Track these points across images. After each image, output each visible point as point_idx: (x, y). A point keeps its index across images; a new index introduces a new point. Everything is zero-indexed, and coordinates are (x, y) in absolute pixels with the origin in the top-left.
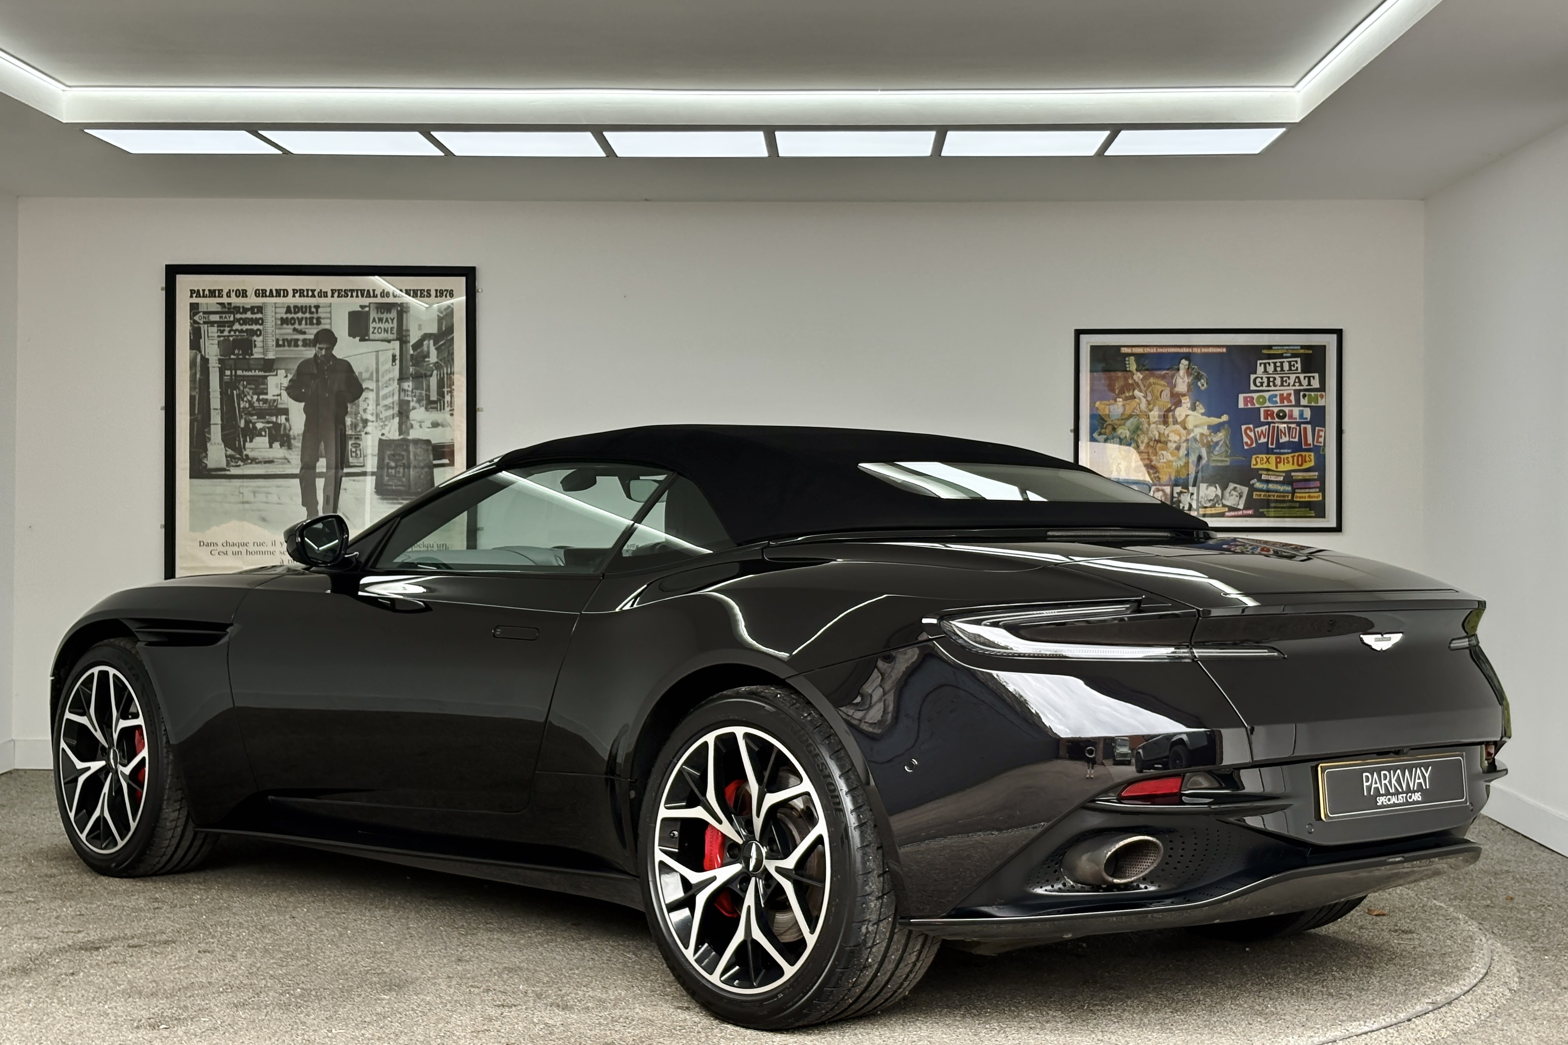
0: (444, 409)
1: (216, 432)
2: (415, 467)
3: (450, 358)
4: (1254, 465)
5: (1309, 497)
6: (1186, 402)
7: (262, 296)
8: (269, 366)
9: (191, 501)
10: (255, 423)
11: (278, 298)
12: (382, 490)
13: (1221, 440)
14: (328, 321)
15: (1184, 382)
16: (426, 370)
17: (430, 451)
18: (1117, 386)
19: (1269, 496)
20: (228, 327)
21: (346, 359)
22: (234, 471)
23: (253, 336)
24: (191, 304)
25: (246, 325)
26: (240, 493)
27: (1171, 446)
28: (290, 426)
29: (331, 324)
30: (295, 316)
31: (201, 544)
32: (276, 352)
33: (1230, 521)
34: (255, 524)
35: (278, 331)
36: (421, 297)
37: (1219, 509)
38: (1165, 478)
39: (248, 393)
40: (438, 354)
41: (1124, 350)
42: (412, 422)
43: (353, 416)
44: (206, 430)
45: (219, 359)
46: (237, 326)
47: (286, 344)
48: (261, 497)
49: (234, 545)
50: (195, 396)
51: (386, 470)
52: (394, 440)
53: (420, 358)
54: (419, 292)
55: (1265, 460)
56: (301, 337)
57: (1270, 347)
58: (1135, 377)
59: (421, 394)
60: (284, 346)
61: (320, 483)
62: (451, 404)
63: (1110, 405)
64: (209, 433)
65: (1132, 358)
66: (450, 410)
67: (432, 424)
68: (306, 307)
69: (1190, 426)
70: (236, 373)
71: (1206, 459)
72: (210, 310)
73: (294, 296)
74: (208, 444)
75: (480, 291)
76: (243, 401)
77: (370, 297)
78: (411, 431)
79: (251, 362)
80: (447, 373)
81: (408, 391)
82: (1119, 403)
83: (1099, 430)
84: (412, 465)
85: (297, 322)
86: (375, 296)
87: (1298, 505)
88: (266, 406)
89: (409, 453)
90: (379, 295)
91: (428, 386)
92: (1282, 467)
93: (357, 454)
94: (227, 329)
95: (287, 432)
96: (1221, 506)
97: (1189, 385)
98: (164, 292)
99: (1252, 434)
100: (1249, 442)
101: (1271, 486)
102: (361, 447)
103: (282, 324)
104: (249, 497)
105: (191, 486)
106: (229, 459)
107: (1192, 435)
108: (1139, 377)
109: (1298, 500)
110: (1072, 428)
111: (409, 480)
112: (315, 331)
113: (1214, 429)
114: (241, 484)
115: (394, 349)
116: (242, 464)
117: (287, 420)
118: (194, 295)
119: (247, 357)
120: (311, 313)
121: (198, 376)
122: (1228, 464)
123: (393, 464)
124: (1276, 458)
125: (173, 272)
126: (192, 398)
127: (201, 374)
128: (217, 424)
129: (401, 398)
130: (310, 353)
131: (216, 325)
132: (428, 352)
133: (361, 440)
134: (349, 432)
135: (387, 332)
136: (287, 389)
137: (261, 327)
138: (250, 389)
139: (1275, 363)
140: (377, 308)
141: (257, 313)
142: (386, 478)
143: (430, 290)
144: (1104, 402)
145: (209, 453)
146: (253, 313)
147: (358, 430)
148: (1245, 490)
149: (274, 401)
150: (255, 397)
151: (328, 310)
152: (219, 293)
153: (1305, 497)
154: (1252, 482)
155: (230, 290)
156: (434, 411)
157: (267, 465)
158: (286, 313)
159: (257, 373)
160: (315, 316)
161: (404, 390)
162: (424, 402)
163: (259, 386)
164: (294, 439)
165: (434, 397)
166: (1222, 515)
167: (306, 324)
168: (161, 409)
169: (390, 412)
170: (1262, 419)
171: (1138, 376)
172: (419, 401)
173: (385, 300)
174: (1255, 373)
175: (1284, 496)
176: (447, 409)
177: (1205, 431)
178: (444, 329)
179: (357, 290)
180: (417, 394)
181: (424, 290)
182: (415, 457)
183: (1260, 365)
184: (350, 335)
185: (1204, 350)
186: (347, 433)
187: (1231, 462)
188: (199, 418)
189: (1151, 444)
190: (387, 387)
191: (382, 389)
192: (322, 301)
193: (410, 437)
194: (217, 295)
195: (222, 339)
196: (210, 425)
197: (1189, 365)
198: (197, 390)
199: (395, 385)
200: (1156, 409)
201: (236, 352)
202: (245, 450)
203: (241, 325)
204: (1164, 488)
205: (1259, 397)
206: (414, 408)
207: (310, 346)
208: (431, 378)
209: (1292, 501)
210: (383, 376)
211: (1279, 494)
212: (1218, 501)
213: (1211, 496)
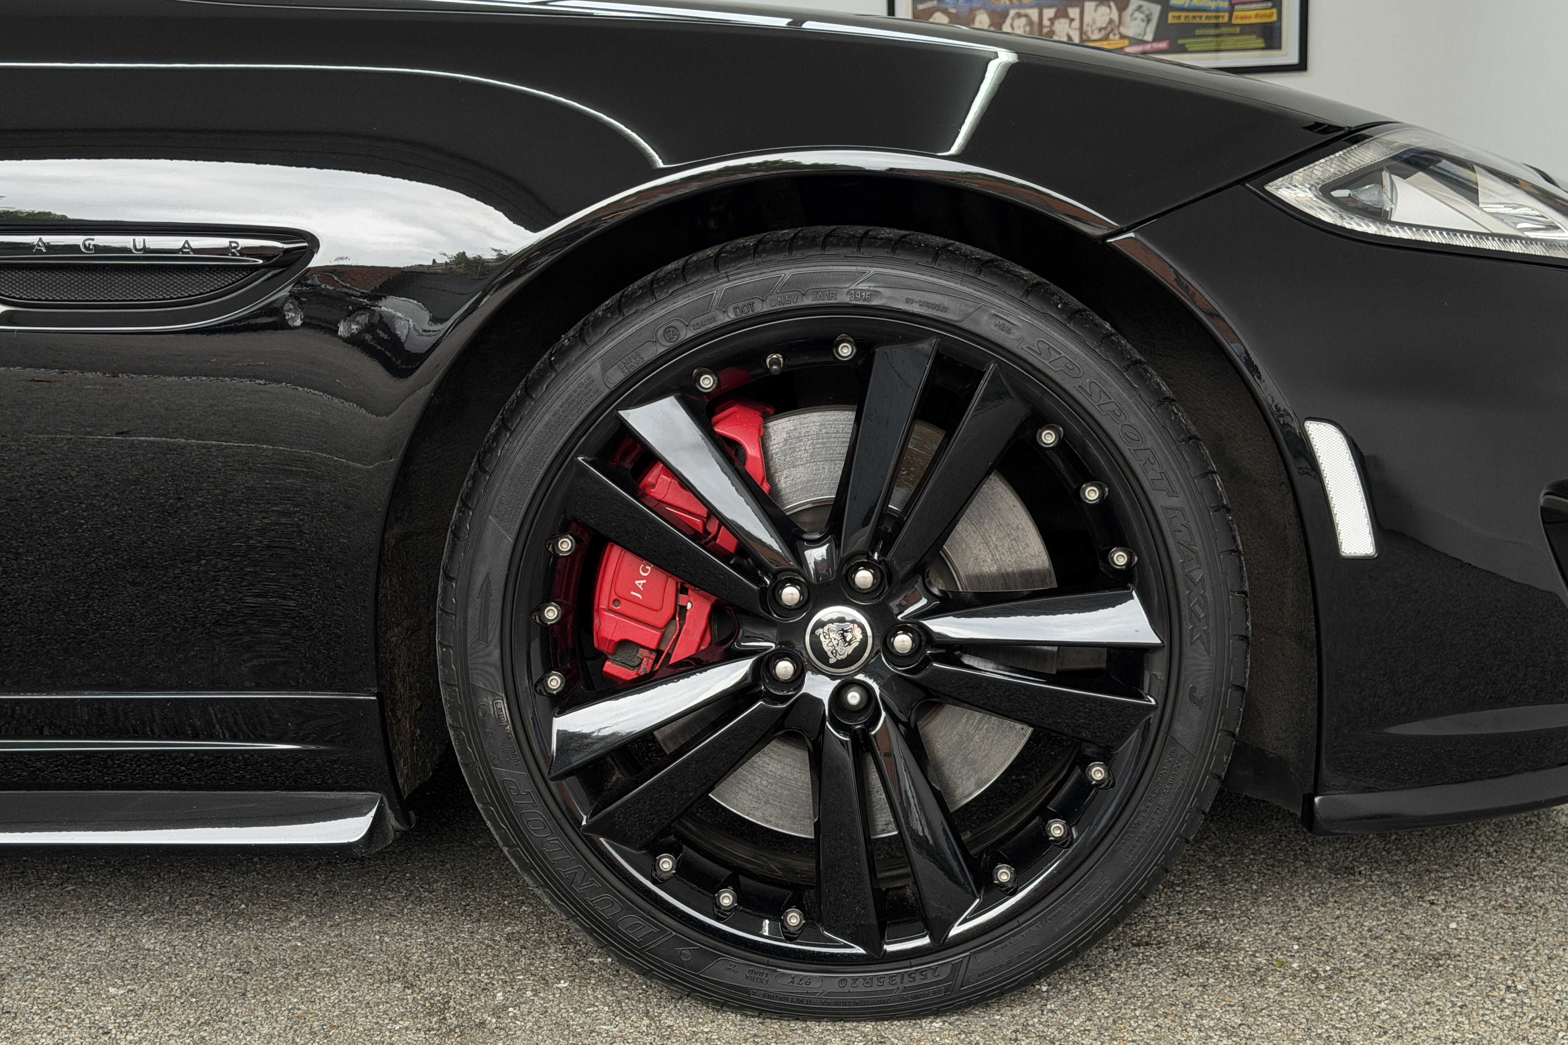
5: (1257, 16)
19: (1194, 17)
87: (1238, 30)
96: (1117, 37)
101: (1195, 2)
109: (1239, 21)
148: (1156, 9)
153: (1250, 17)
175: (1217, 17)
204: (1029, 11)
209: (1229, 24)
211: (1209, 14)
212: (1112, 30)
213: (1102, 21)
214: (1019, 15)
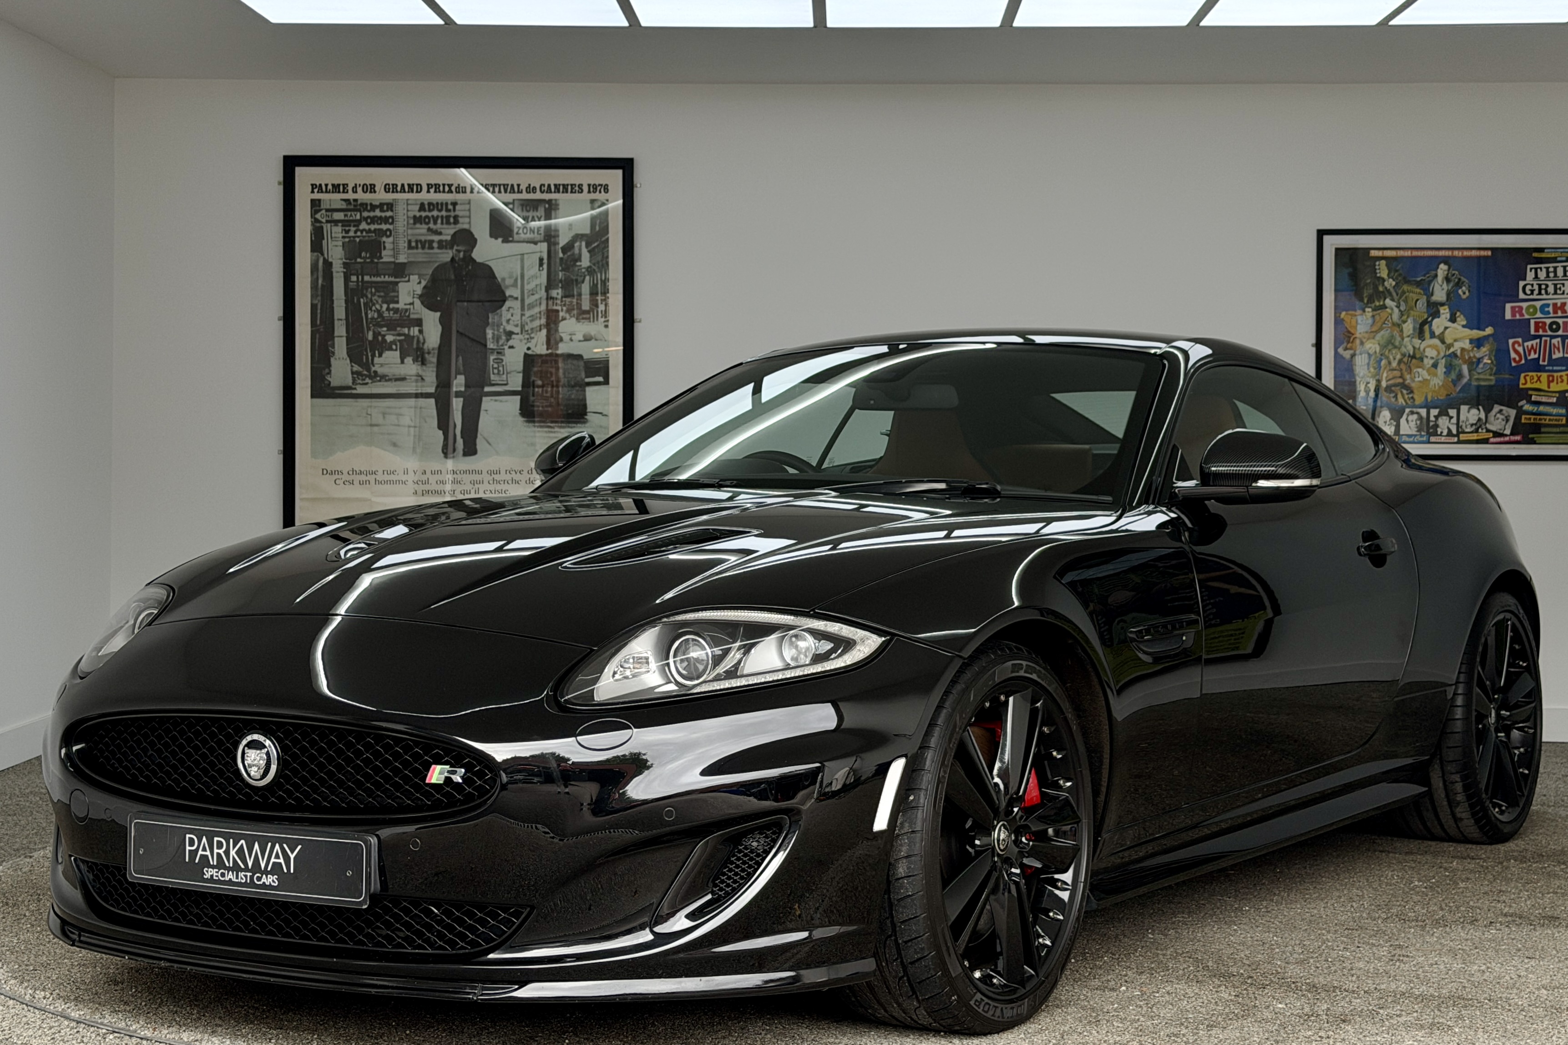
0: (597, 320)
1: (340, 346)
2: (565, 386)
3: (604, 262)
4: (1523, 384)
6: (1445, 311)
7: (393, 192)
8: (400, 270)
9: (311, 424)
10: (384, 336)
11: (411, 194)
12: (528, 412)
13: (1486, 356)
14: (467, 220)
15: (1443, 289)
16: (577, 275)
17: (582, 368)
18: (1365, 295)
19: (1540, 419)
20: (354, 226)
21: (487, 263)
22: (360, 390)
23: (382, 236)
24: (312, 201)
25: (374, 224)
26: (367, 414)
27: (1428, 362)
28: (424, 340)
29: (470, 223)
30: (430, 214)
31: (325, 472)
32: (408, 254)
33: (1495, 449)
34: (385, 450)
35: (410, 232)
36: (572, 192)
37: (1483, 435)
38: (1419, 400)
39: (377, 302)
40: (591, 257)
41: (1373, 253)
42: (562, 335)
43: (496, 328)
44: (329, 343)
45: (344, 263)
46: (363, 226)
47: (419, 246)
48: (392, 419)
49: (361, 473)
50: (317, 305)
51: (532, 388)
52: (541, 356)
53: (570, 260)
54: (569, 187)
55: (1536, 379)
56: (436, 238)
57: (1541, 250)
58: (1386, 283)
59: (571, 302)
60: (417, 248)
61: (457, 404)
62: (605, 314)
63: (1356, 315)
64: (333, 347)
65: (1383, 262)
66: (605, 321)
67: (584, 336)
68: (442, 204)
69: (1448, 341)
70: (363, 278)
71: (1468, 377)
72: (333, 207)
73: (428, 192)
74: (332, 360)
75: (639, 186)
76: (372, 311)
77: (514, 192)
78: (561, 345)
79: (380, 266)
80: (601, 279)
81: (556, 299)
82: (1367, 314)
83: (1345, 344)
84: (561, 384)
85: (432, 222)
86: (520, 192)
88: (397, 316)
89: (557, 369)
90: (524, 191)
91: (580, 295)
92: (1554, 387)
93: (499, 371)
94: (353, 229)
95: (421, 345)
96: (1484, 431)
97: (1448, 294)
98: (282, 187)
99: (1520, 349)
100: (1517, 359)
101: (1542, 408)
102: (504, 363)
103: (415, 223)
104: (377, 418)
105: (312, 406)
106: (355, 376)
107: (1452, 350)
108: (1391, 285)
110: (1314, 341)
111: (558, 398)
112: (452, 232)
113: (1478, 343)
114: (370, 404)
115: (541, 252)
116: (370, 381)
117: (421, 332)
118: (316, 190)
119: (376, 260)
120: (448, 210)
121: (320, 281)
122: (1493, 383)
123: (539, 383)
124: (1548, 377)
125: (291, 163)
126: (313, 307)
127: (323, 281)
128: (341, 337)
129: (550, 308)
130: (446, 256)
131: (340, 224)
132: (580, 255)
133: (504, 355)
134: (491, 345)
135: (534, 232)
136: (420, 297)
137: (391, 227)
138: (379, 296)
139: (1547, 268)
140: (522, 205)
141: (387, 211)
142: (532, 398)
143: (582, 185)
144: (1350, 312)
145: (333, 369)
146: (382, 211)
147: (500, 343)
148: (1513, 413)
149: (406, 310)
150: (385, 306)
151: (467, 207)
152: (344, 188)
154: (1520, 404)
155: (356, 185)
156: (586, 322)
157: (398, 383)
158: (420, 210)
159: (387, 279)
160: (452, 214)
161: (552, 298)
162: (575, 312)
163: (389, 292)
164: (429, 353)
165: (586, 306)
166: (1485, 441)
167: (442, 223)
168: (279, 320)
169: (537, 323)
170: (1532, 332)
171: (1390, 283)
172: (569, 311)
173: (531, 196)
174: (1525, 279)
175: (1556, 420)
176: (602, 320)
177: (1467, 345)
178: (597, 228)
179: (500, 185)
180: (567, 303)
181: (575, 185)
182: (564, 374)
183: (1531, 271)
184: (491, 236)
185: (1466, 253)
186: (488, 347)
187: (1496, 381)
188: (322, 330)
189: (1405, 360)
190: (533, 294)
191: (528, 296)
192: (460, 197)
193: (559, 352)
194: (341, 190)
195: (347, 240)
196: (333, 338)
197: (1449, 270)
198: (319, 298)
199: (543, 294)
200: (1409, 321)
201: (363, 254)
202: (374, 366)
203: (369, 224)
204: (1420, 410)
205: (1528, 308)
206: (564, 319)
207: (446, 248)
208: (583, 285)
210: (528, 283)
211: (1552, 418)
212: (1480, 426)
213: (1473, 420)
214: (1412, 413)
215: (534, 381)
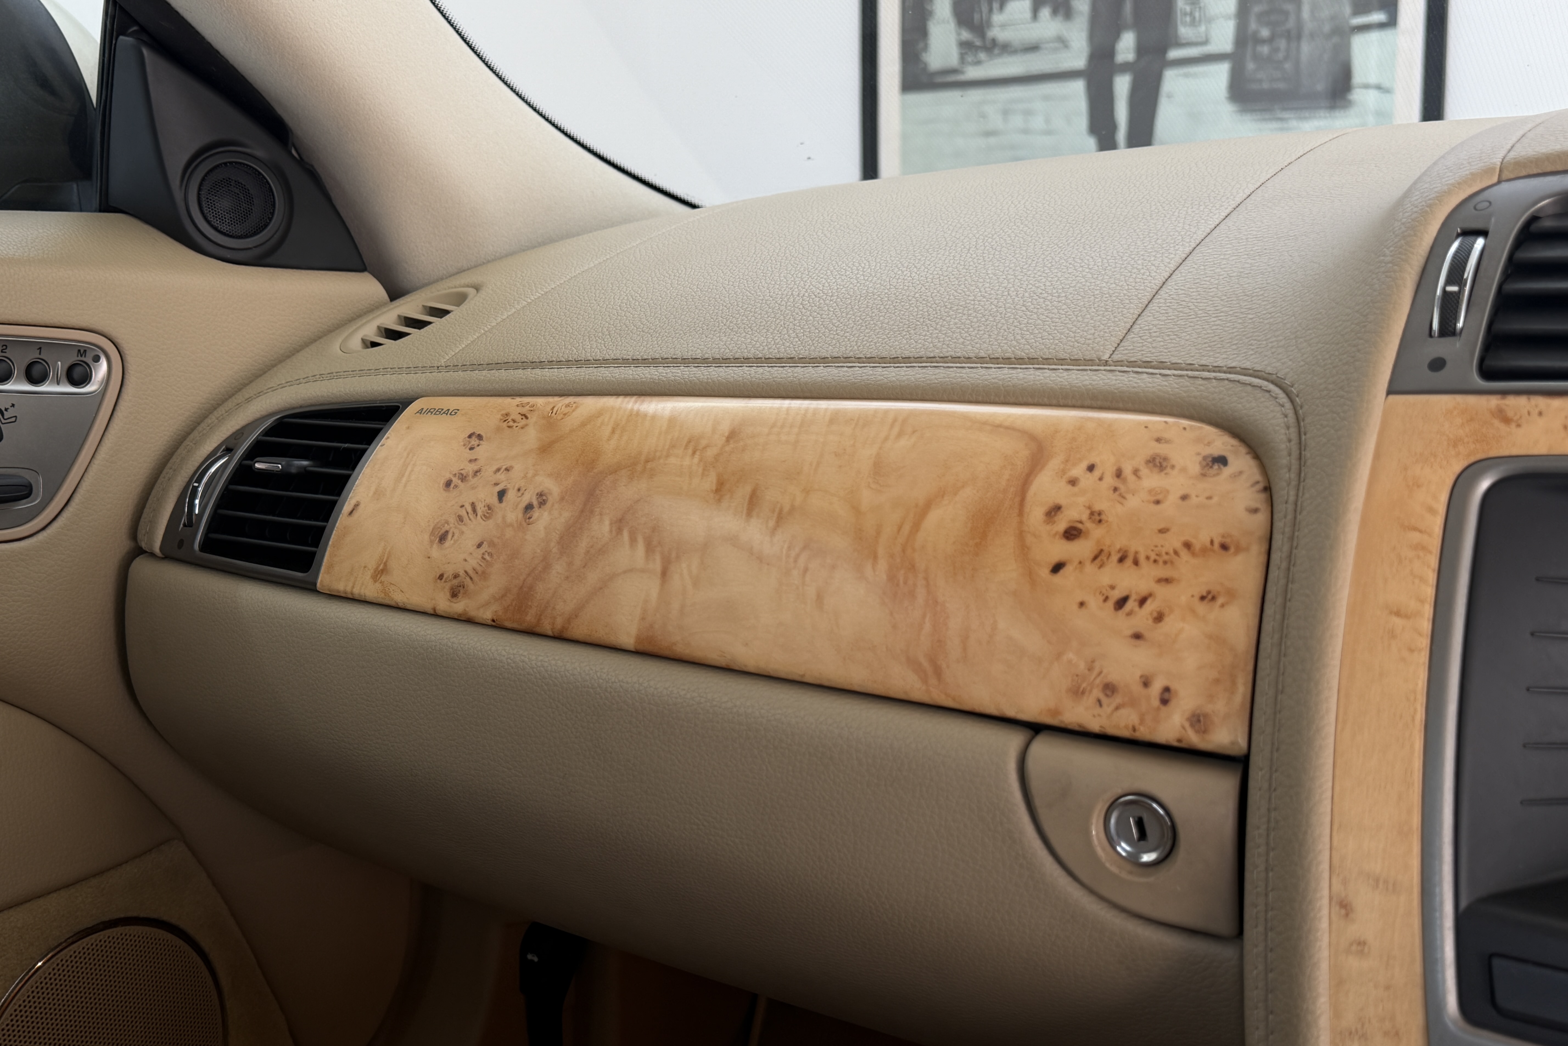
2: (1312, 36)
12: (1243, 92)
22: (973, 73)
26: (981, 115)
48: (1017, 121)
51: (1252, 47)
61: (1122, 85)
74: (930, 24)
84: (1306, 32)
89: (1300, 5)
93: (1193, 18)
102: (1203, 3)
104: (996, 121)
105: (901, 106)
106: (963, 50)
111: (1297, 63)
114: (983, 98)
123: (1265, 33)
142: (1251, 66)
145: (931, 39)
157: (1028, 56)
182: (1312, 12)
215: (1255, 33)
